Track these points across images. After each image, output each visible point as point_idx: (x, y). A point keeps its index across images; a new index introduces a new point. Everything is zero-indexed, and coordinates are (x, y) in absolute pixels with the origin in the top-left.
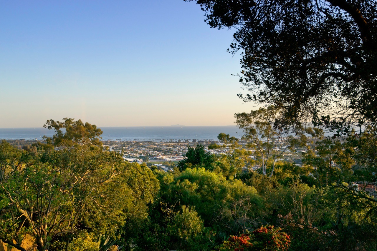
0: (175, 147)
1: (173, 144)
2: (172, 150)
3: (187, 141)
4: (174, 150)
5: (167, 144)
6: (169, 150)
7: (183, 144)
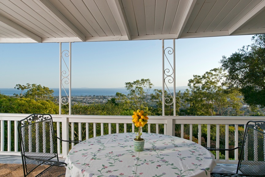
0: (84, 99)
1: (83, 98)
2: (82, 101)
3: (90, 96)
4: (83, 100)
5: (80, 97)
6: (81, 101)
7: (88, 97)
